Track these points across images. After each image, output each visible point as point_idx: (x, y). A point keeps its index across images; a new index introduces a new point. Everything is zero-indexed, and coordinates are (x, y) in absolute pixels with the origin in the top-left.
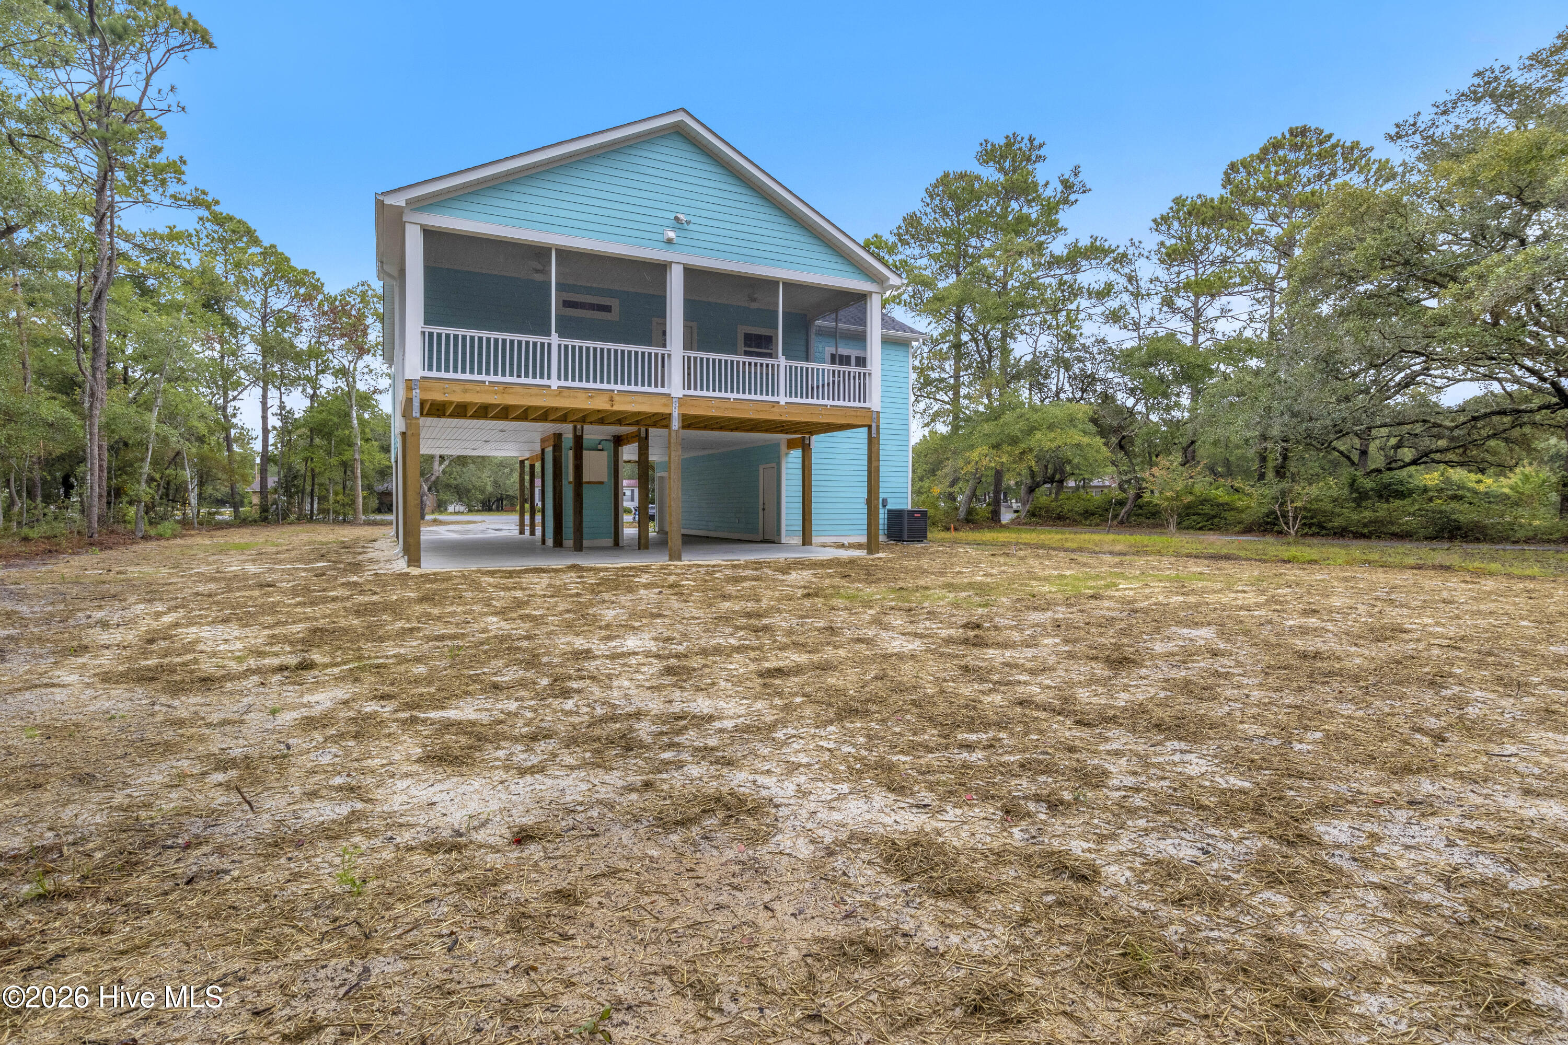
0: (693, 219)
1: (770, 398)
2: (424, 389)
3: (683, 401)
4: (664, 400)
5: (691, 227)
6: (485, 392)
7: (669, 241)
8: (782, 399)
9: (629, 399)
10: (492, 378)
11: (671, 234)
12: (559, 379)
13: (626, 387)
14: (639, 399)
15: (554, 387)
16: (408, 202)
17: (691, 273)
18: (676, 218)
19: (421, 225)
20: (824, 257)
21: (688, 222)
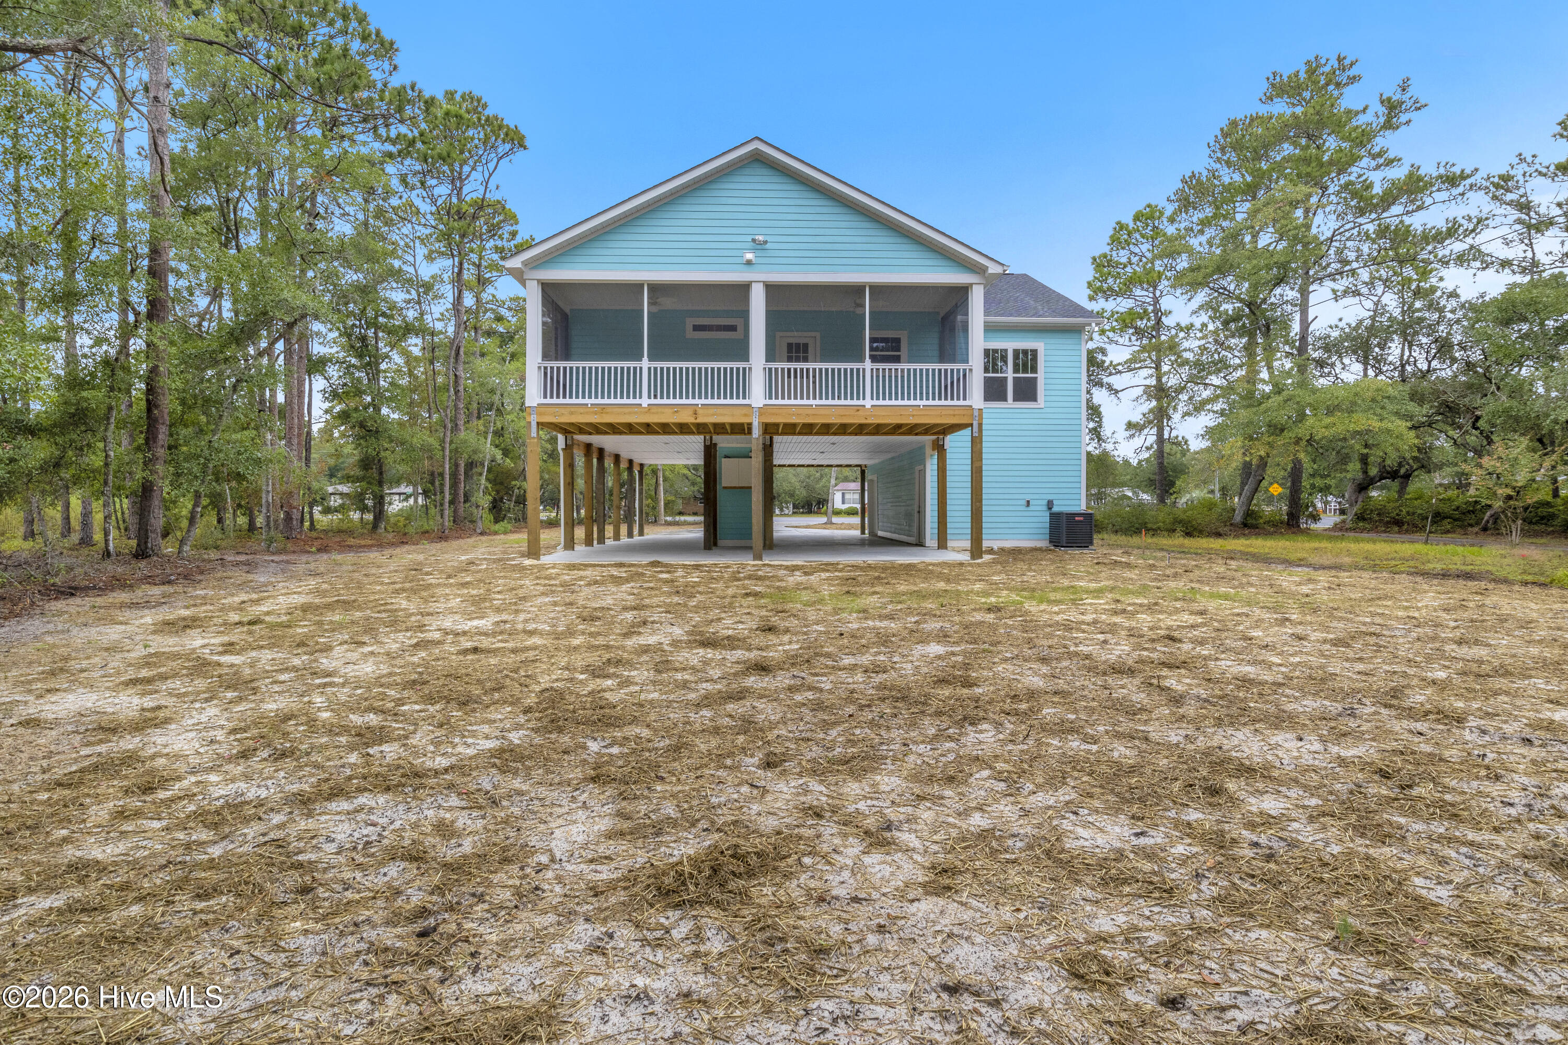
0: (768, 239)
1: (855, 402)
2: (540, 414)
3: (762, 410)
4: (745, 411)
5: (768, 246)
6: (587, 413)
7: (749, 263)
8: (868, 403)
9: (711, 411)
10: (593, 401)
11: (749, 256)
12: (649, 397)
13: (709, 401)
14: (720, 411)
15: (645, 405)
16: (525, 263)
17: (772, 289)
18: (754, 240)
19: (538, 281)
20: (915, 255)
21: (766, 242)
